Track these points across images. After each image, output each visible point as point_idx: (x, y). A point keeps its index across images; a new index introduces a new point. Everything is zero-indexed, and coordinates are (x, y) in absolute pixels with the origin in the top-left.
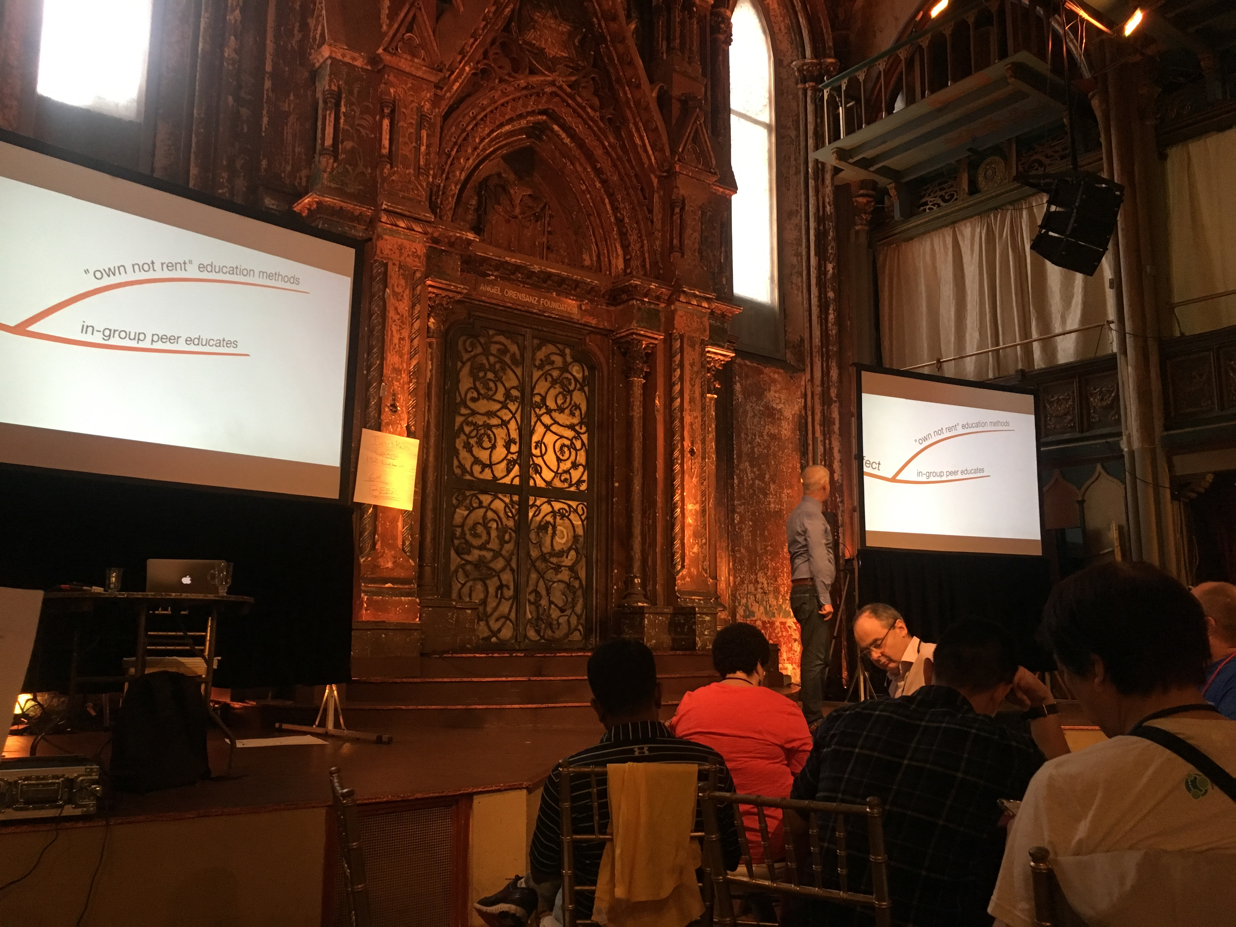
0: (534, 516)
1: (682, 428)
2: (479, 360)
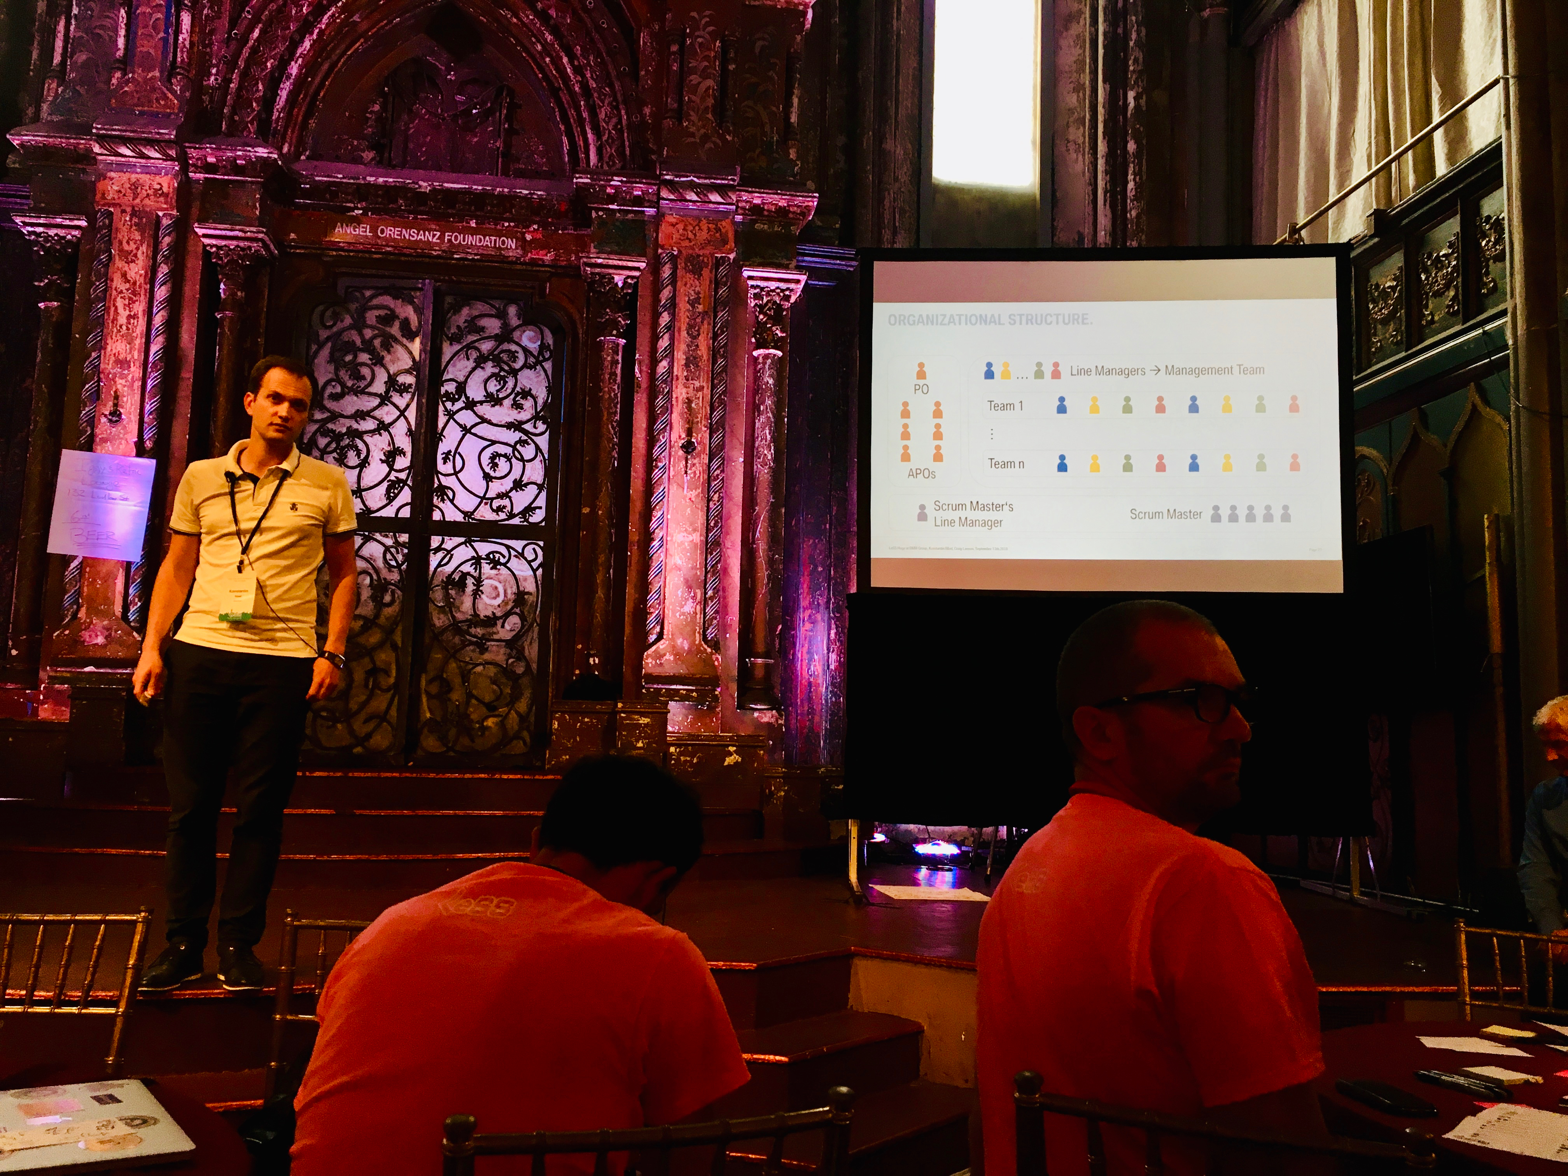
0: (439, 565)
1: (668, 409)
2: (345, 337)
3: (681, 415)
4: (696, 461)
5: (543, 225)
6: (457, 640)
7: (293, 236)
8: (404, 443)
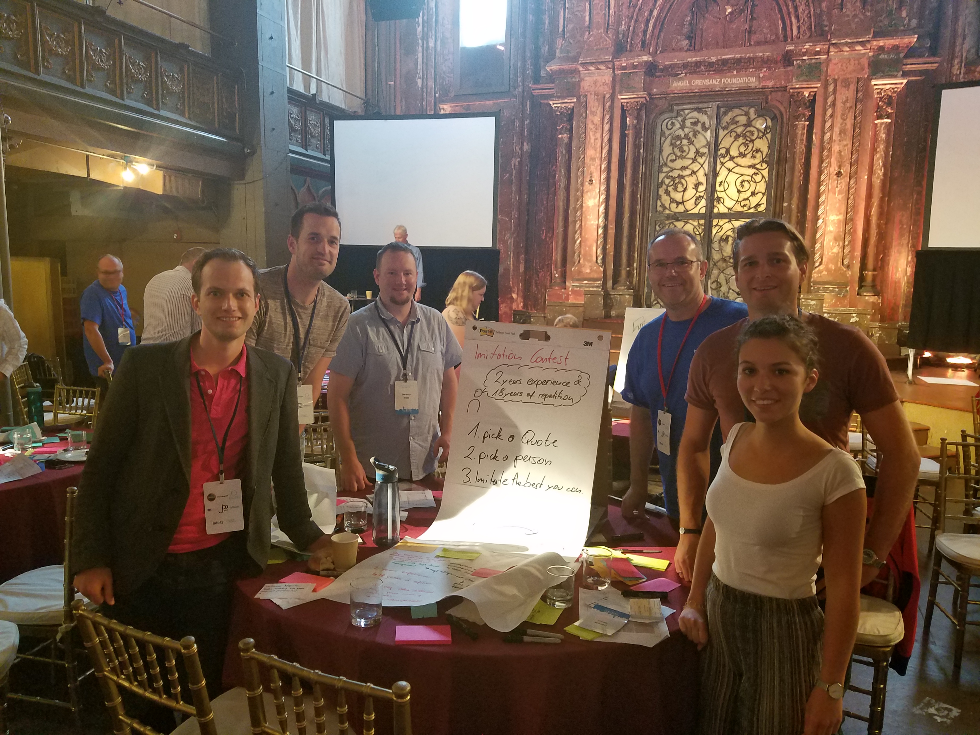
0: (717, 233)
1: (829, 156)
2: (677, 133)
3: (836, 158)
4: (842, 181)
5: (769, 68)
6: (724, 265)
7: (655, 90)
8: (703, 179)
